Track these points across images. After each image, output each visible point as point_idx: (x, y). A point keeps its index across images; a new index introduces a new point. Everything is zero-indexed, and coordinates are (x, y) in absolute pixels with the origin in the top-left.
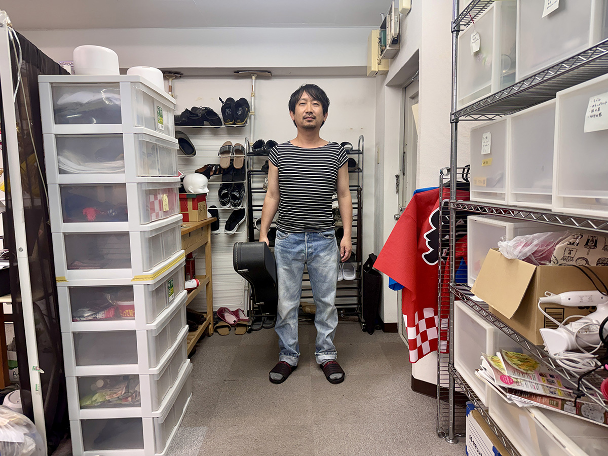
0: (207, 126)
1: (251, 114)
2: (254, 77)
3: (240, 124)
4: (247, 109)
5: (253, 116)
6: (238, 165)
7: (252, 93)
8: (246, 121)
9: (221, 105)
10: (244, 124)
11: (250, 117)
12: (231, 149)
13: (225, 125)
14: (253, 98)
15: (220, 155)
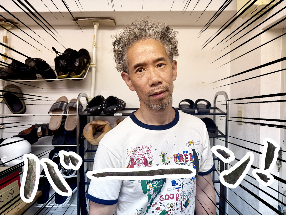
0: (39, 79)
1: (91, 66)
2: (96, 27)
3: (76, 77)
4: (85, 60)
5: (94, 69)
6: (69, 127)
7: (93, 44)
8: (85, 74)
9: (55, 55)
10: (81, 77)
11: (91, 69)
12: (64, 106)
13: (59, 78)
14: (94, 49)
15: (51, 114)
